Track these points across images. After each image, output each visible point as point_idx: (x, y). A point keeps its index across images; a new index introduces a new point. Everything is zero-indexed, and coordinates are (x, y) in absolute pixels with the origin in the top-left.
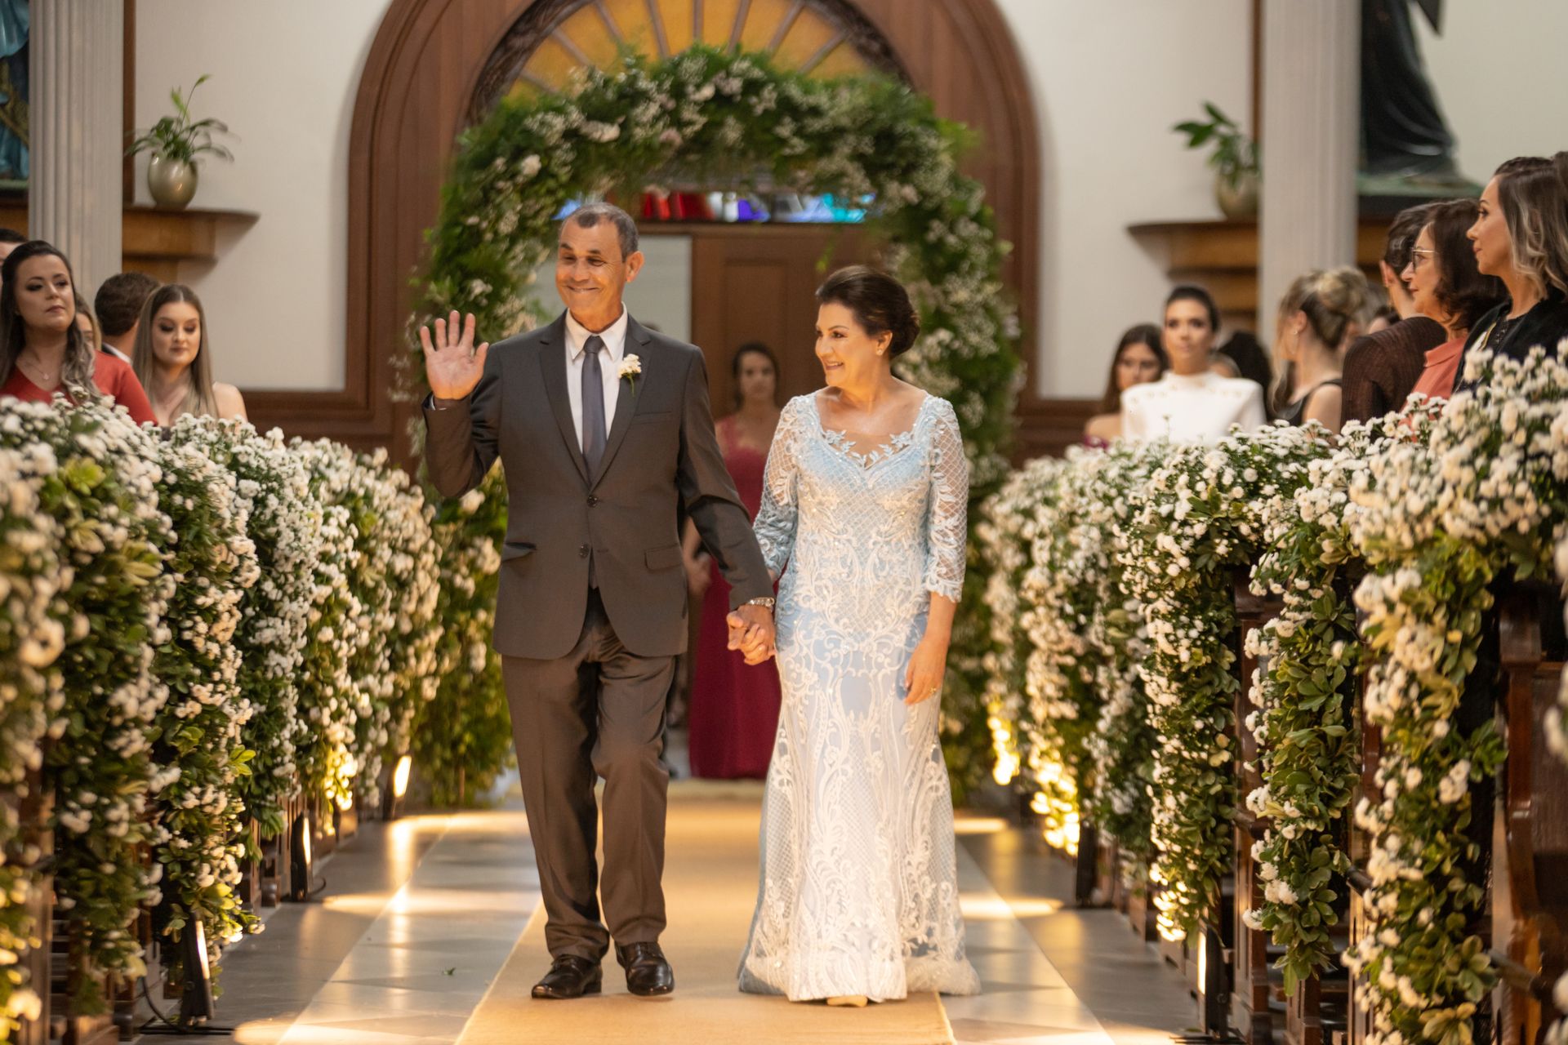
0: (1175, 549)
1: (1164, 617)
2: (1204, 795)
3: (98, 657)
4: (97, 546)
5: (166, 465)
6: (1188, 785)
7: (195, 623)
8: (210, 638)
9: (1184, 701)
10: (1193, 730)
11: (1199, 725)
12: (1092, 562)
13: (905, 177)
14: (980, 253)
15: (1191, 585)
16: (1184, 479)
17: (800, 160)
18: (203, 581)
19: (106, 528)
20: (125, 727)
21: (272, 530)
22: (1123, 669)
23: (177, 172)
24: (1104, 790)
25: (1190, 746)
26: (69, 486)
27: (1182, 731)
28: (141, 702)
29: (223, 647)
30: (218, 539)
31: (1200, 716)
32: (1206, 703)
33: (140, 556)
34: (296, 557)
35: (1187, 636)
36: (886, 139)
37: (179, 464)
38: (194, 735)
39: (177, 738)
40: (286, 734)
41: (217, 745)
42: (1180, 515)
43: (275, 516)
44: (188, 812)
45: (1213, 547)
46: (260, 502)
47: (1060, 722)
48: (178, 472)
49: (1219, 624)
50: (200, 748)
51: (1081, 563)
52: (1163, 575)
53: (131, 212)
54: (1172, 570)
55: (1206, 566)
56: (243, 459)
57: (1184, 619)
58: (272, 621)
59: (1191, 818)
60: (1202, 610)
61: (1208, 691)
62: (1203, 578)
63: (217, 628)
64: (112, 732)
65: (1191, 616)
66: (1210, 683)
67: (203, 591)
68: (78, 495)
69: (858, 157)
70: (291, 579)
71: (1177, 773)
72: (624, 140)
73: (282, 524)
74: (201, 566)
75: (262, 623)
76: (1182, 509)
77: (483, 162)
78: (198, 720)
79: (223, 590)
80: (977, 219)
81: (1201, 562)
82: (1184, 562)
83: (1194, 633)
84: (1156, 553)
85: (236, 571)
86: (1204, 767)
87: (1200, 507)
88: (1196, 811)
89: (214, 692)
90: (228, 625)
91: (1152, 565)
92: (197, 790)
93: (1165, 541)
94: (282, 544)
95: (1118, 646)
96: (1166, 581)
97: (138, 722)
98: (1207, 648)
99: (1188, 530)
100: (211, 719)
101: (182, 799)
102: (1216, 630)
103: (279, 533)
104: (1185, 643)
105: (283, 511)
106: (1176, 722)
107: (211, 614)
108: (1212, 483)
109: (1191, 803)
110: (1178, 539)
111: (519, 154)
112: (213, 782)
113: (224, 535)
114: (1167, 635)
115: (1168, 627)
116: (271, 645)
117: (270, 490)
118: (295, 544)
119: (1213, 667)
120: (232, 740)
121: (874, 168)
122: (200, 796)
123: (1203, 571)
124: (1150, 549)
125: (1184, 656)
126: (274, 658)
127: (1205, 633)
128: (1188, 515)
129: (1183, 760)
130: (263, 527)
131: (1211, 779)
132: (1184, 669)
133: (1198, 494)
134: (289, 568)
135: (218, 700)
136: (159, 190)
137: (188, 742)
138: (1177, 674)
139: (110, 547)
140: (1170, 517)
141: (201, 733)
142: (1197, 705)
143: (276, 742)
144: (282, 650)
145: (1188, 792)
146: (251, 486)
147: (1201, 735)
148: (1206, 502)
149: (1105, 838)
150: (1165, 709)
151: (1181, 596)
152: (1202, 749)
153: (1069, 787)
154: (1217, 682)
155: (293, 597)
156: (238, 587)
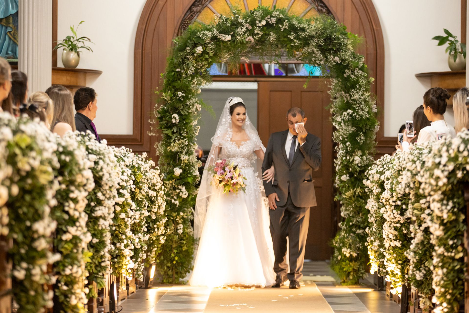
0: (441, 175)
1: (438, 201)
2: (453, 269)
3: (28, 211)
4: (28, 168)
5: (59, 144)
6: (447, 265)
7: (69, 204)
8: (75, 210)
9: (445, 234)
10: (449, 245)
11: (451, 242)
12: (408, 185)
13: (335, 53)
14: (363, 82)
15: (448, 189)
16: (445, 148)
17: (297, 48)
18: (72, 188)
19: (31, 161)
20: (39, 237)
21: (101, 173)
22: (420, 226)
23: (73, 56)
24: (413, 271)
25: (448, 251)
26: (17, 145)
27: (445, 245)
28: (45, 229)
29: (80, 213)
30: (78, 172)
31: (452, 239)
32: (453, 235)
33: (45, 172)
34: (110, 184)
35: (446, 208)
36: (329, 39)
37: (64, 144)
38: (69, 246)
39: (63, 247)
40: (106, 250)
41: (78, 250)
42: (443, 162)
43: (102, 168)
44: (67, 276)
45: (456, 175)
46: (96, 163)
47: (395, 248)
48: (64, 147)
49: (459, 204)
50: (72, 252)
51: (404, 186)
52: (437, 185)
53: (55, 69)
54: (440, 184)
55: (453, 182)
56: (90, 147)
57: (445, 202)
58: (101, 207)
59: (448, 278)
60: (452, 199)
61: (454, 230)
62: (452, 186)
63: (78, 206)
64: (33, 240)
65: (448, 201)
66: (455, 227)
67: (72, 192)
68: (21, 148)
69: (319, 46)
70: (108, 192)
71: (442, 261)
72: (233, 41)
73: (105, 171)
74: (72, 182)
75: (97, 208)
76: (444, 160)
77: (182, 49)
78: (71, 241)
79: (80, 191)
80: (362, 69)
81: (452, 180)
82: (445, 180)
83: (449, 208)
84: (434, 177)
85: (85, 185)
86: (453, 259)
87: (451, 159)
88: (450, 276)
89: (77, 230)
90: (82, 205)
91: (433, 182)
92: (70, 267)
93: (437, 172)
94: (104, 179)
95: (418, 217)
96: (438, 188)
97: (44, 236)
98: (454, 213)
99: (446, 168)
100: (75, 240)
101: (64, 270)
102: (457, 206)
103: (103, 175)
104: (445, 211)
105: (105, 166)
106: (442, 242)
107: (75, 201)
108: (456, 150)
109: (448, 273)
110: (443, 171)
111: (195, 45)
112: (76, 264)
113: (80, 170)
114: (439, 208)
115: (439, 205)
116: (101, 217)
117: (100, 158)
118: (109, 179)
119: (456, 220)
120: (83, 249)
121: (323, 50)
122: (71, 270)
123: (452, 184)
124: (432, 175)
125: (445, 216)
126: (101, 222)
127: (453, 207)
128: (447, 162)
129: (445, 256)
130: (97, 172)
131: (456, 264)
132: (445, 221)
133: (450, 154)
134: (107, 188)
135: (78, 233)
136: (66, 62)
137: (66, 249)
138: (442, 223)
139: (33, 169)
140: (439, 163)
141: (71, 246)
142: (450, 235)
143: (102, 253)
144: (104, 218)
145: (447, 268)
146: (93, 157)
147: (452, 246)
148: (453, 158)
149: (414, 289)
150: (438, 237)
151: (444, 193)
152: (452, 252)
153: (398, 272)
154: (457, 226)
155: (109, 199)
156: (86, 190)
